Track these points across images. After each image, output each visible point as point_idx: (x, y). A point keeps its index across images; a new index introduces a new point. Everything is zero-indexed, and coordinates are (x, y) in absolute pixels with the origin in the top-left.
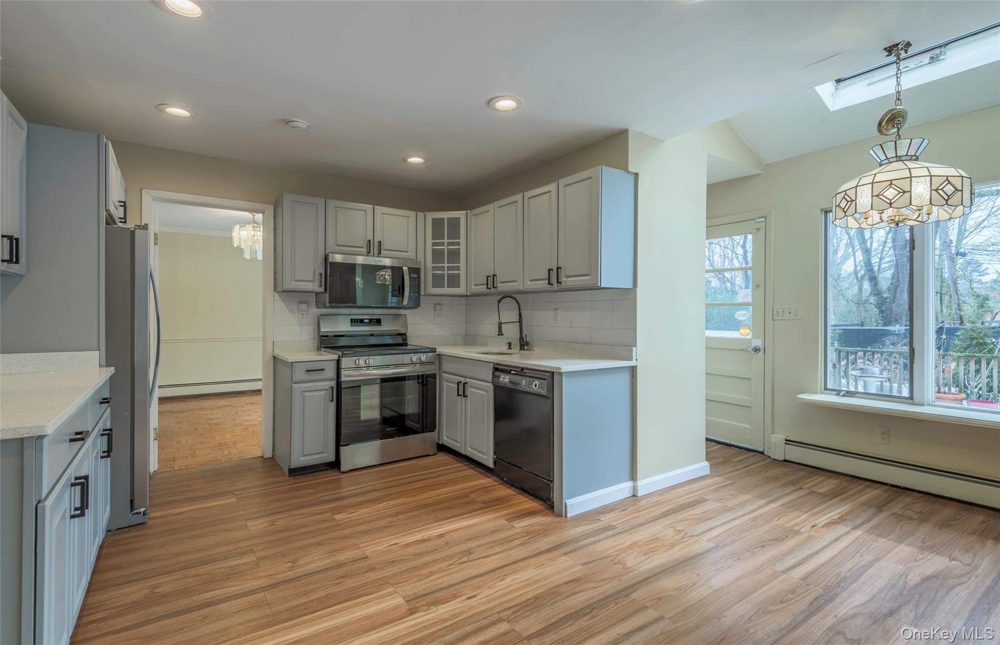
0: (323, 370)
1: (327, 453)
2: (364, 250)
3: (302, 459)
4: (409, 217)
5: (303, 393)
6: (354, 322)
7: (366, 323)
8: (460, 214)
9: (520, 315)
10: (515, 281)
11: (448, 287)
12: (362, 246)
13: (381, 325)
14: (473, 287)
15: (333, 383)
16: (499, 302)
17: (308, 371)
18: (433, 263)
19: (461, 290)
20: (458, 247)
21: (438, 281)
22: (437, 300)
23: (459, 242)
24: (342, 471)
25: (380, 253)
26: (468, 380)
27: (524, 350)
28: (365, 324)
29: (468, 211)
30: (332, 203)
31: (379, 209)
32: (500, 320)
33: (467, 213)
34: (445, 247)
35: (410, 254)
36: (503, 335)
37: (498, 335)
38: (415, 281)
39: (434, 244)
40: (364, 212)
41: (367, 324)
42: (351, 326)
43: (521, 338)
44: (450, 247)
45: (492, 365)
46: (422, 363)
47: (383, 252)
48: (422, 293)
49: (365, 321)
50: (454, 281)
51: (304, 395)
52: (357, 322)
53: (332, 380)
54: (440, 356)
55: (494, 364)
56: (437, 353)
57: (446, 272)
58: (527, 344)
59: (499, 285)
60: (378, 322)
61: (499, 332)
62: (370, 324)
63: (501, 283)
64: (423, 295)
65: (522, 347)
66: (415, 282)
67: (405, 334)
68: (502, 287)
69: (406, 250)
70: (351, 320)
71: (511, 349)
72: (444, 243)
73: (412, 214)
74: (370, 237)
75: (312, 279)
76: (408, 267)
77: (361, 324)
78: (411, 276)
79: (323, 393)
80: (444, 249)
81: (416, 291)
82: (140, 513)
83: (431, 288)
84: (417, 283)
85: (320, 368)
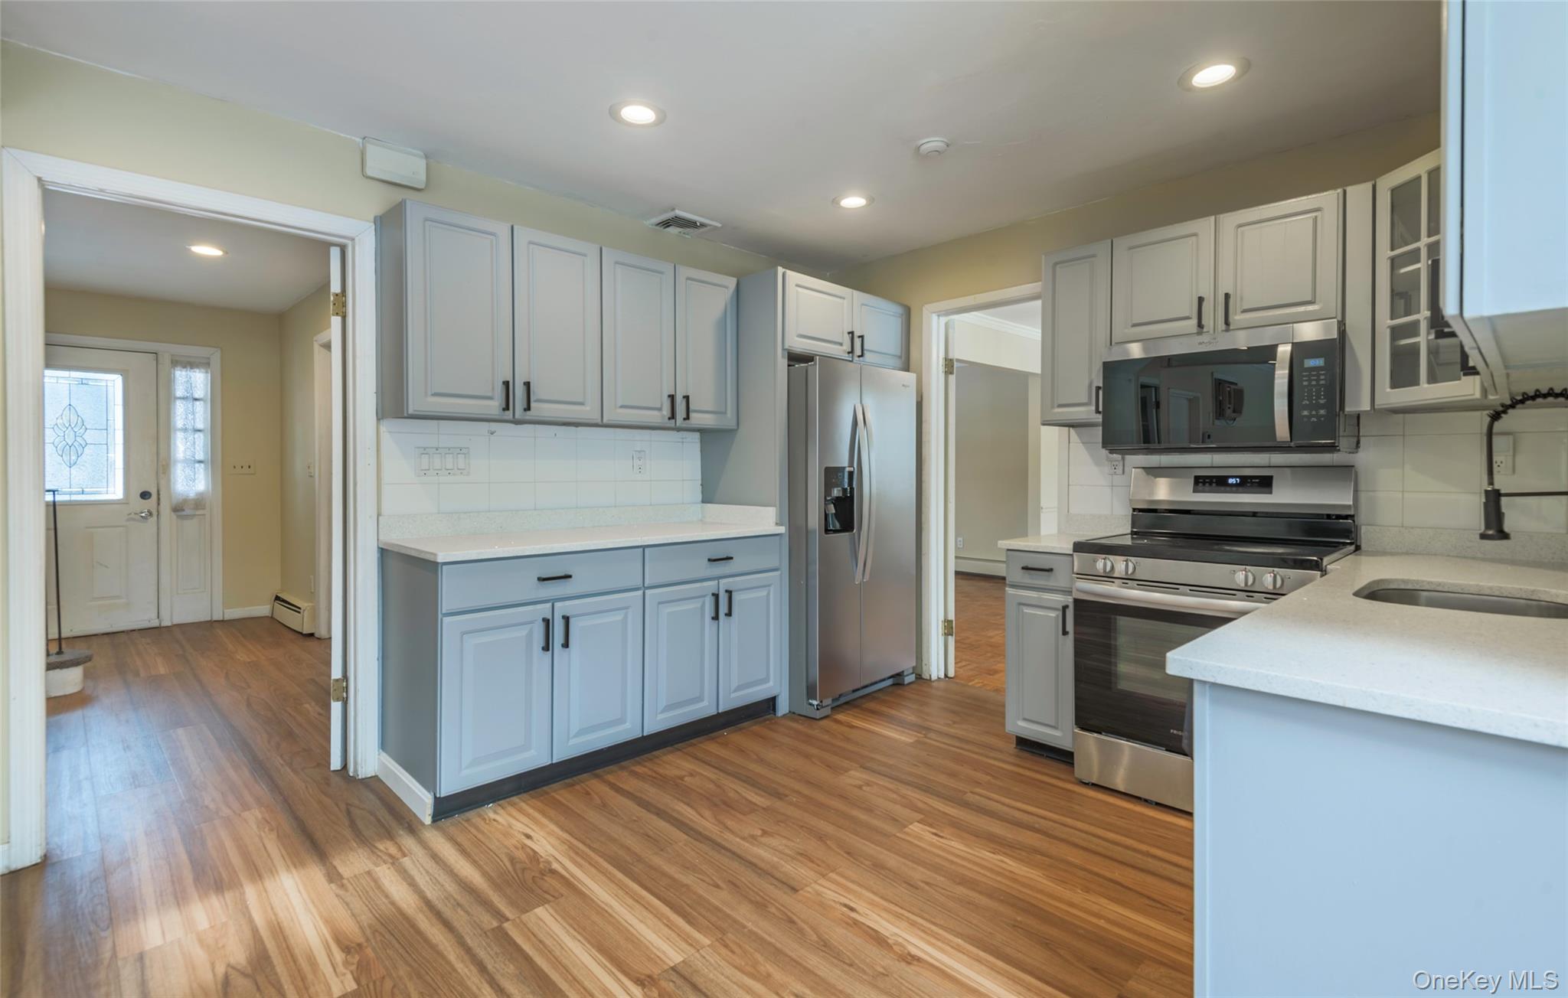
0: (1050, 571)
1: (1058, 729)
4: (1318, 209)
5: (1021, 607)
6: (1204, 483)
7: (1232, 485)
11: (1429, 382)
12: (1187, 314)
15: (1070, 600)
17: (1027, 568)
18: (1392, 319)
21: (1403, 368)
24: (1074, 776)
25: (1227, 323)
28: (1228, 489)
30: (1124, 246)
31: (1231, 220)
32: (1491, 483)
34: (1422, 265)
37: (1484, 537)
38: (1318, 375)
39: (1396, 262)
40: (1194, 238)
41: (1234, 489)
42: (1194, 492)
46: (1269, 593)
47: (1235, 317)
48: (1362, 406)
49: (1231, 481)
51: (1022, 610)
52: (1210, 483)
53: (1067, 593)
57: (1423, 338)
60: (1264, 483)
61: (1488, 527)
62: (1240, 489)
66: (1318, 380)
67: (1352, 517)
69: (1310, 298)
70: (1199, 478)
72: (1418, 250)
73: (1329, 198)
74: (1206, 291)
75: (1085, 400)
76: (1292, 343)
77: (1223, 488)
78: (1306, 366)
79: (1053, 614)
80: (1419, 269)
81: (1322, 402)
82: (813, 705)
83: (1389, 390)
84: (1322, 382)
85: (1047, 567)
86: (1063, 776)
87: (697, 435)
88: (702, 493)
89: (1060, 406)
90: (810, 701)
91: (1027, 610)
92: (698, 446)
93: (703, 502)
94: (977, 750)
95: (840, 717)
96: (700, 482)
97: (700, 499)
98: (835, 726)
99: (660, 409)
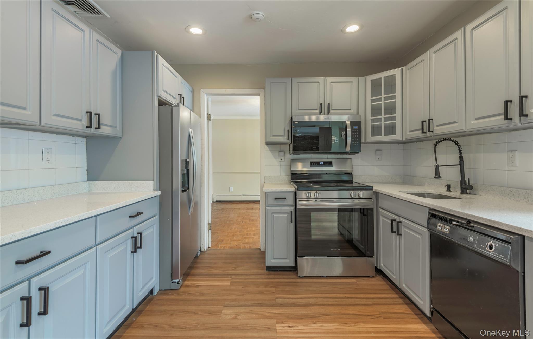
0: (285, 199)
1: (289, 259)
2: (318, 111)
3: (273, 261)
4: (352, 82)
5: (273, 214)
6: (313, 164)
7: (322, 165)
8: (396, 72)
9: (461, 158)
10: (455, 122)
11: (384, 135)
12: (316, 108)
13: (332, 167)
14: (408, 133)
15: (293, 209)
16: (436, 145)
17: (276, 199)
18: (372, 117)
19: (397, 137)
20: (394, 100)
21: (376, 131)
22: (377, 146)
23: (395, 96)
24: (299, 275)
25: (329, 112)
26: (401, 219)
27: (467, 193)
28: (321, 166)
29: (404, 68)
30: (295, 80)
31: (329, 79)
32: (436, 163)
33: (402, 69)
34: (382, 102)
35: (352, 111)
36: (441, 177)
37: (435, 177)
38: (356, 131)
39: (372, 101)
40: (318, 83)
42: (311, 167)
43: (463, 182)
44: (386, 101)
45: (427, 210)
46: (360, 198)
47: (331, 111)
48: (363, 141)
49: (321, 163)
50: (391, 130)
51: (273, 215)
52: (315, 164)
53: (292, 206)
54: (376, 194)
55: (430, 209)
56: (374, 191)
57: (383, 123)
58: (471, 188)
59: (435, 128)
60: (330, 164)
61: (436, 175)
62: (324, 166)
63: (438, 126)
64: (363, 143)
65: (465, 190)
66: (356, 133)
67: (351, 173)
68: (438, 130)
69: (350, 108)
70: (311, 162)
71: (450, 191)
72: (381, 98)
73: (354, 79)
74: (322, 101)
75: (282, 134)
76: (350, 121)
77: (319, 166)
78: (353, 128)
79: (286, 215)
80: (381, 103)
81: (357, 139)
82: (176, 282)
83: (371, 137)
84: (357, 133)
85: (284, 197)
86: (292, 277)
87: (84, 140)
88: (88, 175)
89: (273, 136)
90: (173, 281)
91: (275, 215)
92: (85, 146)
93: (88, 180)
94: (247, 277)
95: (186, 283)
96: (86, 169)
97: (87, 179)
98: (187, 289)
99: (80, 120)
